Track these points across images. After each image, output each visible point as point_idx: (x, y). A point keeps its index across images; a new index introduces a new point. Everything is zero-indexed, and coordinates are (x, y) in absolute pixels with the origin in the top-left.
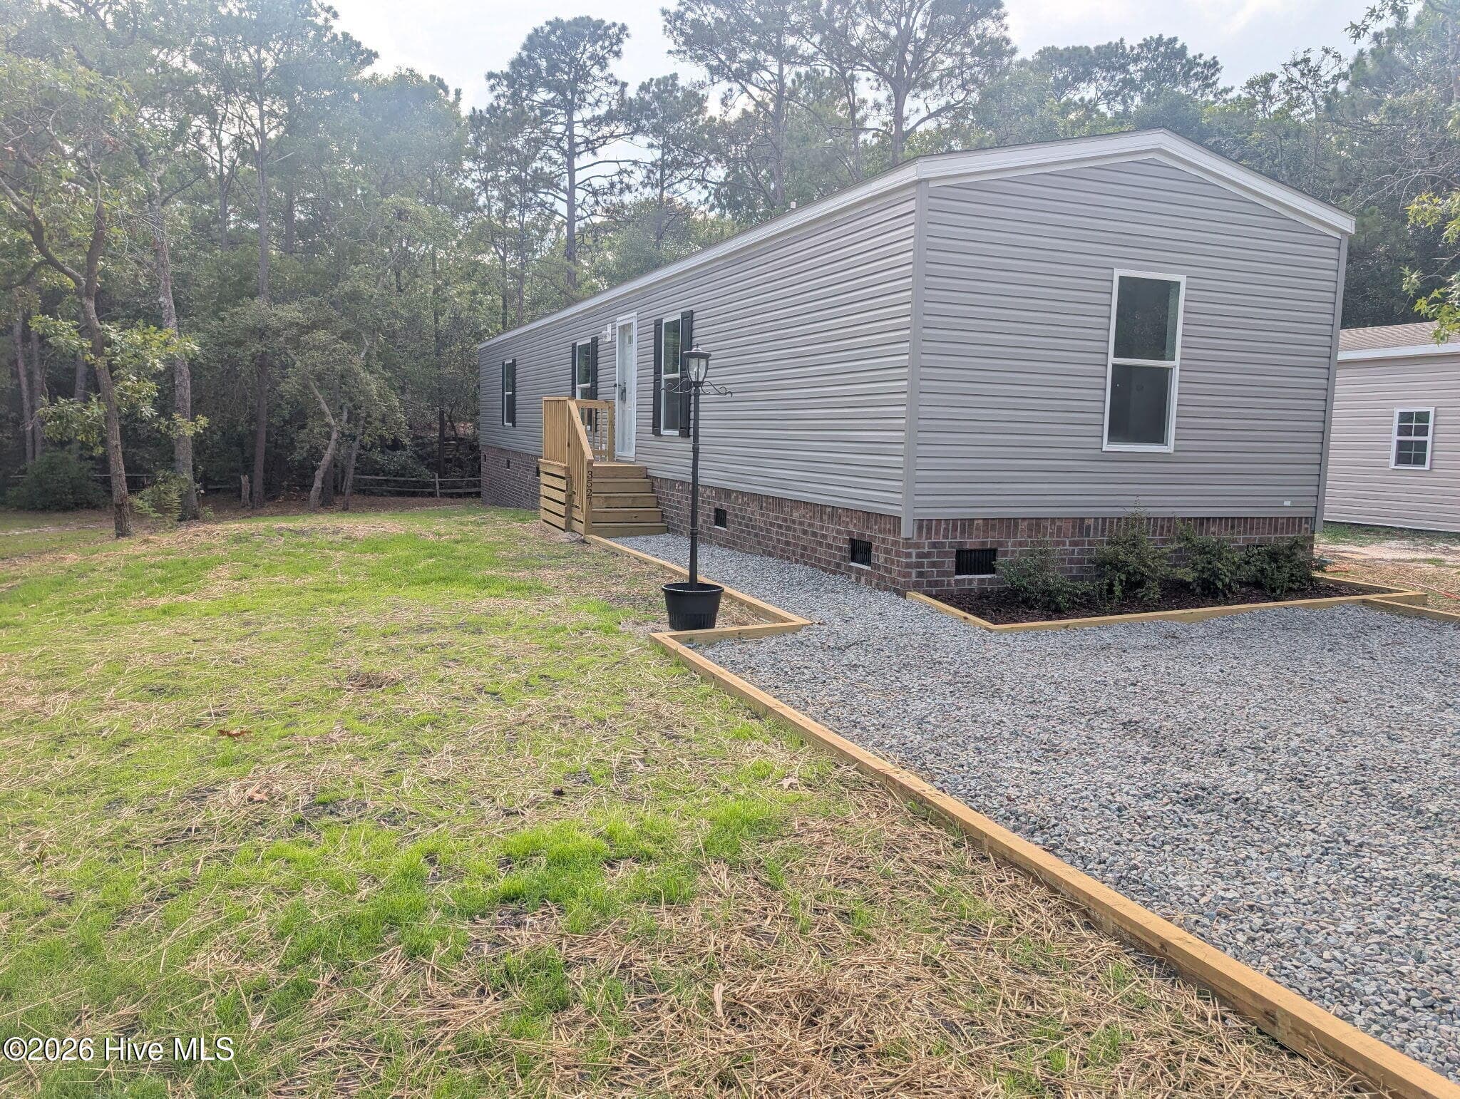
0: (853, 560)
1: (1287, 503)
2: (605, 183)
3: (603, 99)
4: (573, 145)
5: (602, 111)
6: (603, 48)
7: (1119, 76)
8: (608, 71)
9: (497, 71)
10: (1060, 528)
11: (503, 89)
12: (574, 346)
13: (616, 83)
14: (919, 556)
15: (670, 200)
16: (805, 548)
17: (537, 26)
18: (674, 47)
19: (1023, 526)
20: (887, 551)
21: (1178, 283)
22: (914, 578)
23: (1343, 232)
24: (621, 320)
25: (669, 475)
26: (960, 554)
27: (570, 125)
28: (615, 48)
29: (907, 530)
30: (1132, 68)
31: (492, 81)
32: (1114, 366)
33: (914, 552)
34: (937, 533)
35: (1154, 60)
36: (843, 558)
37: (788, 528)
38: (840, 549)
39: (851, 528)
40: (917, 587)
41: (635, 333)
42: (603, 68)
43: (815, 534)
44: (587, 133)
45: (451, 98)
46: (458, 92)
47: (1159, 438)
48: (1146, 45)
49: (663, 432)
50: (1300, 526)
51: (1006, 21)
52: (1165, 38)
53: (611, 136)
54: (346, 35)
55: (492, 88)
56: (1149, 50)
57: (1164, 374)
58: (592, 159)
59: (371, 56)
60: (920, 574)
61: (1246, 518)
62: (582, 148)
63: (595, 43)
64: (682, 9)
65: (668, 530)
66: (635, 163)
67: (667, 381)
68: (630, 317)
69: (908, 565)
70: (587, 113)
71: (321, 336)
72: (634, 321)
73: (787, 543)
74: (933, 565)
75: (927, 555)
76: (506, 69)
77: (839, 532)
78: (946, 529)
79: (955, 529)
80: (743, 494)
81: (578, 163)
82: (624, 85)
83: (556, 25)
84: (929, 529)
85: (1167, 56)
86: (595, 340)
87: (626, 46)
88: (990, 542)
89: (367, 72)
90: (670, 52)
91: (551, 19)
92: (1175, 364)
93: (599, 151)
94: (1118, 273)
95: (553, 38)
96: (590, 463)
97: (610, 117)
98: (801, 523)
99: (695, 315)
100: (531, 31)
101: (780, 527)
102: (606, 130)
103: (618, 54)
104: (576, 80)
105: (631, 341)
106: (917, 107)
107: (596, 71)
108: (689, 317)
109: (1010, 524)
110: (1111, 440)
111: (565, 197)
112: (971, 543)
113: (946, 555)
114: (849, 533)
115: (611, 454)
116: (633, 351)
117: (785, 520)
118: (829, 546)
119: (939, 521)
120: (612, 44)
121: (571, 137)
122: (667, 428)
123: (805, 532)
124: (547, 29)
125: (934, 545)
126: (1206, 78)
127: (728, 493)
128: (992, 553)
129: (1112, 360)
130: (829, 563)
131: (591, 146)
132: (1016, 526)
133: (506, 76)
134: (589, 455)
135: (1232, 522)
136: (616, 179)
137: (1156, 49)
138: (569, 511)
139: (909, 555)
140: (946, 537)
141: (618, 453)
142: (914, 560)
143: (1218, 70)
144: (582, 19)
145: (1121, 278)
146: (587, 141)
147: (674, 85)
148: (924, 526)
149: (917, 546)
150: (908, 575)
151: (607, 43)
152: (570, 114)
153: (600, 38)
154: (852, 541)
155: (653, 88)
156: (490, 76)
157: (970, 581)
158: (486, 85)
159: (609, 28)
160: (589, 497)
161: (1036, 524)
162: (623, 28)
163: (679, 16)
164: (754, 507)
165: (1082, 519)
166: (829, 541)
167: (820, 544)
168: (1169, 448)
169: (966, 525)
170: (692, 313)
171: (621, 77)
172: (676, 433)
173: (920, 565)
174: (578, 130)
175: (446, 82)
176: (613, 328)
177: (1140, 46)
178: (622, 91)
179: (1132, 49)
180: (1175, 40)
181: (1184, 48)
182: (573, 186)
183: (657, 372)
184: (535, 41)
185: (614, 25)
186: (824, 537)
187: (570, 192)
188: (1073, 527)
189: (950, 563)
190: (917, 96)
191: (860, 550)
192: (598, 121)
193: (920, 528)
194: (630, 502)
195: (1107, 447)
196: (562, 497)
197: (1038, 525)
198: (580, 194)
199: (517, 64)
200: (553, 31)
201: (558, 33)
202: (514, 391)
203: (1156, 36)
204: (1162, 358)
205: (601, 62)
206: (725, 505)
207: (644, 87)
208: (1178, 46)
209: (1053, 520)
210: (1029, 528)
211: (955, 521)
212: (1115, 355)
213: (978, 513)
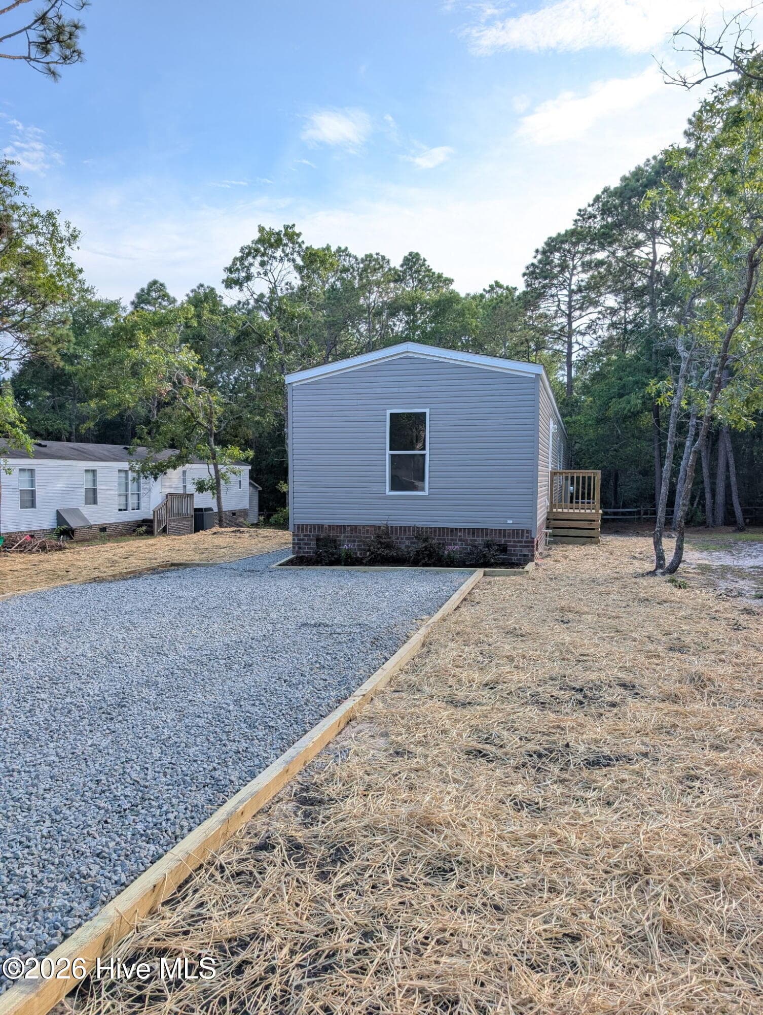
1: (510, 522)
10: (367, 530)
14: (298, 540)
21: (425, 413)
22: (296, 549)
23: (537, 374)
26: (318, 540)
29: (292, 529)
32: (392, 456)
33: (296, 538)
47: (420, 488)
50: (522, 535)
57: (422, 457)
60: (300, 548)
61: (482, 530)
69: (294, 544)
74: (306, 544)
75: (303, 540)
78: (311, 529)
79: (315, 529)
84: (302, 529)
88: (332, 535)
92: (427, 452)
94: (389, 412)
109: (342, 528)
110: (392, 489)
112: (323, 535)
113: (311, 540)
119: (307, 526)
125: (305, 536)
128: (334, 540)
129: (389, 452)
132: (345, 528)
135: (474, 531)
139: (294, 539)
140: (311, 532)
142: (296, 541)
149: (297, 536)
150: (294, 548)
165: (380, 527)
168: (426, 493)
169: (321, 527)
173: (299, 544)
188: (375, 530)
189: (314, 544)
193: (298, 528)
195: (389, 493)
197: (356, 529)
204: (418, 450)
209: (364, 527)
210: (352, 530)
211: (315, 526)
212: (391, 449)
213: (326, 522)
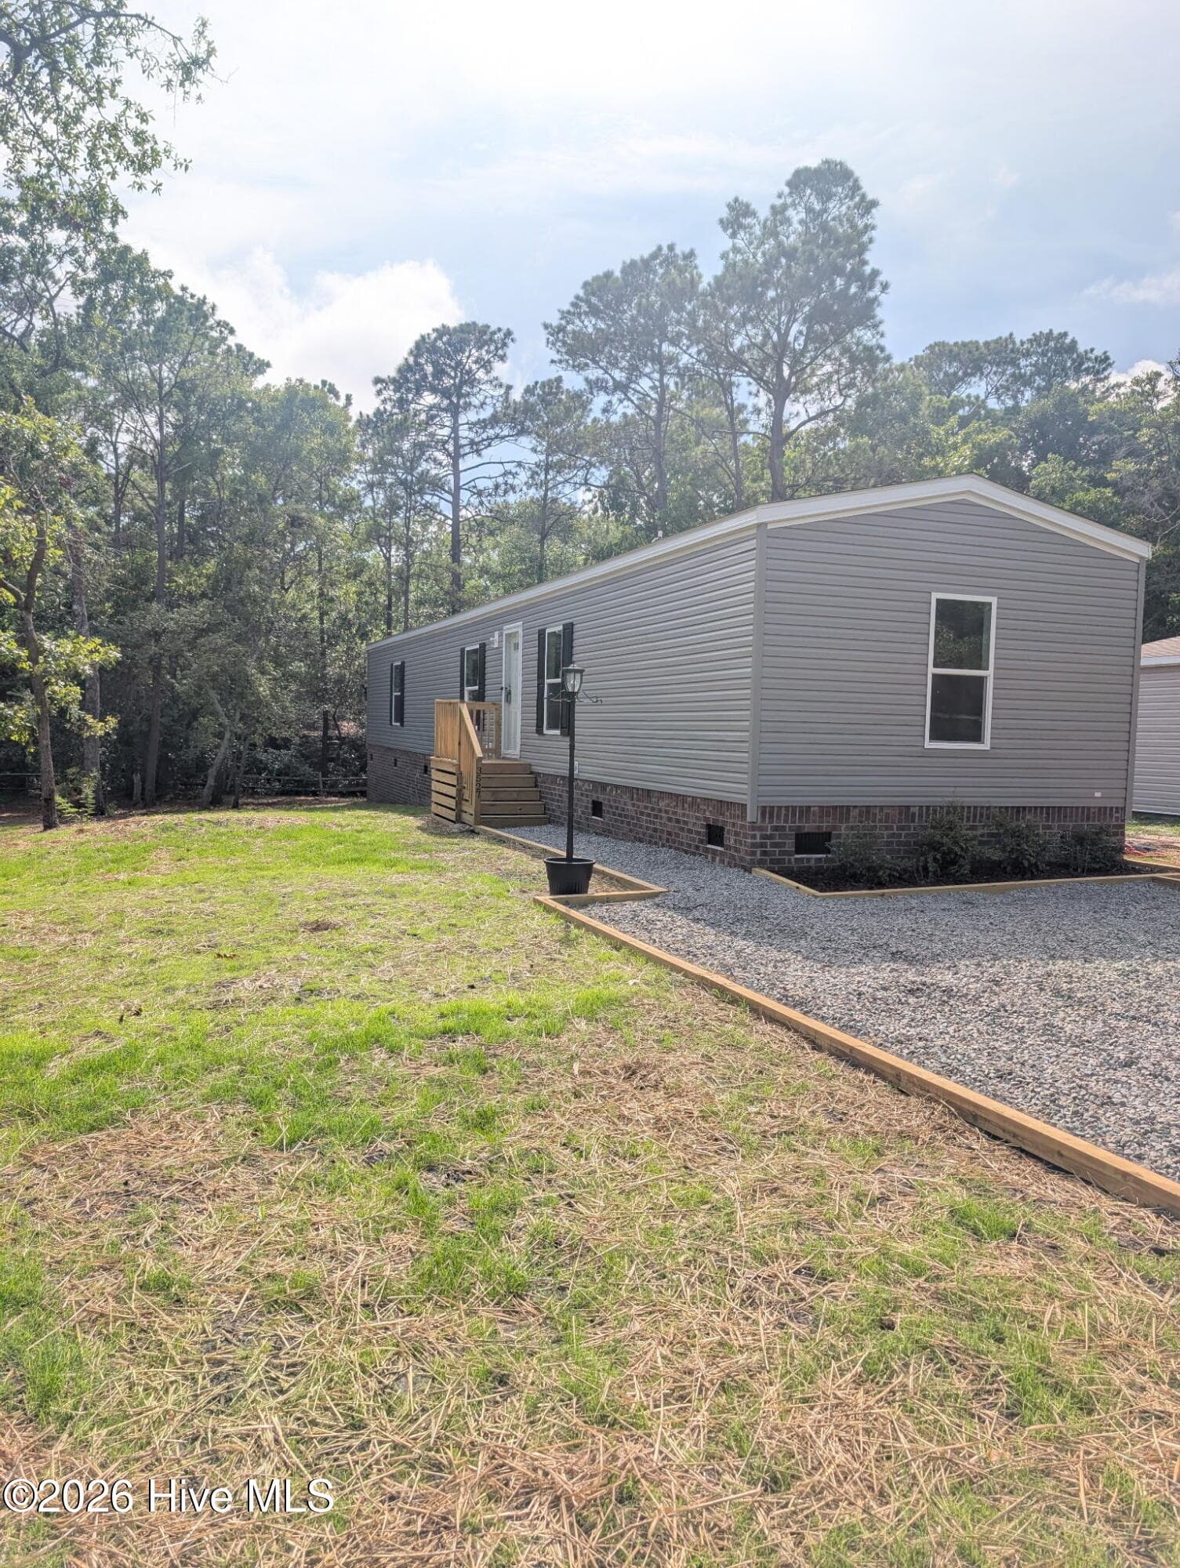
0: (710, 842)
1: (1098, 794)
2: (490, 484)
3: (488, 401)
4: (458, 447)
5: (486, 413)
6: (488, 352)
7: (1010, 370)
8: (494, 374)
9: (384, 376)
10: (887, 815)
11: (389, 393)
12: (463, 650)
13: (501, 386)
14: (762, 837)
15: (554, 500)
16: (669, 833)
17: (424, 332)
18: (557, 357)
19: (854, 813)
20: (737, 834)
21: (990, 604)
22: (758, 856)
23: (1141, 558)
24: (508, 628)
25: (552, 771)
26: (800, 836)
27: (455, 429)
28: (500, 352)
29: (751, 815)
30: (1023, 362)
31: (379, 386)
32: (934, 676)
33: (758, 834)
34: (778, 817)
35: (1044, 354)
36: (701, 841)
37: (656, 817)
38: (698, 833)
39: (708, 814)
40: (761, 864)
41: (520, 641)
42: (488, 372)
43: (678, 821)
44: (472, 435)
45: (342, 403)
46: (348, 398)
47: (977, 737)
48: (1036, 339)
49: (545, 731)
50: (1111, 816)
51: (881, 328)
52: (1055, 333)
53: (497, 437)
54: (240, 347)
55: (379, 393)
56: (1039, 345)
57: (980, 681)
58: (478, 461)
59: (262, 366)
60: (764, 853)
61: (1060, 808)
62: (467, 449)
63: (480, 348)
64: (563, 322)
65: (550, 822)
66: (520, 464)
67: (550, 685)
68: (516, 627)
69: (753, 845)
70: (472, 416)
71: (219, 639)
72: (520, 630)
73: (655, 830)
74: (776, 845)
75: (770, 837)
76: (393, 374)
77: (697, 818)
78: (786, 815)
79: (794, 814)
80: (617, 787)
81: (462, 466)
82: (509, 388)
83: (442, 332)
84: (771, 816)
85: (1057, 351)
86: (483, 646)
87: (511, 350)
88: (824, 826)
89: (260, 382)
90: (553, 361)
91: (438, 325)
92: (989, 674)
93: (484, 452)
94: (935, 596)
95: (439, 344)
96: (480, 759)
97: (494, 420)
98: (667, 812)
99: (576, 628)
100: (418, 337)
101: (649, 815)
102: (491, 432)
103: (503, 358)
104: (463, 383)
105: (516, 646)
106: (799, 412)
107: (481, 374)
108: (569, 629)
109: (843, 811)
110: (933, 737)
111: (450, 498)
112: (809, 826)
113: (787, 836)
114: (706, 819)
115: (497, 752)
116: (518, 656)
117: (653, 809)
118: (690, 832)
119: (780, 808)
120: (497, 349)
121: (456, 439)
122: (550, 727)
123: (670, 819)
124: (434, 336)
125: (776, 828)
126: (1098, 372)
127: (603, 786)
128: (828, 836)
129: (932, 670)
130: (689, 846)
131: (476, 447)
132: (848, 812)
133: (394, 381)
134: (479, 753)
135: (1048, 811)
136: (500, 480)
137: (1046, 344)
138: (458, 804)
139: (754, 837)
140: (786, 821)
141: (503, 750)
142: (758, 840)
143: (1110, 365)
144: (468, 325)
145: (938, 600)
146: (472, 443)
147: (558, 387)
148: (766, 811)
149: (760, 829)
150: (753, 853)
151: (492, 348)
152: (455, 417)
153: (486, 343)
154: (709, 826)
155: (538, 391)
156: (377, 381)
157: (808, 860)
158: (374, 389)
159: (494, 333)
160: (478, 790)
161: (867, 810)
162: (509, 333)
163: (561, 329)
164: (626, 798)
165: (908, 807)
166: (690, 827)
167: (682, 829)
168: (986, 745)
169: (804, 811)
170: (572, 625)
171: (505, 381)
172: (558, 732)
173: (763, 845)
174: (464, 432)
175: (338, 388)
176: (501, 635)
177: (1030, 341)
178: (507, 393)
179: (1022, 343)
180: (1065, 334)
181: (1074, 342)
182: (458, 488)
183: (541, 677)
184: (422, 347)
185: (499, 330)
186: (686, 823)
187: (456, 495)
188: (900, 814)
189: (790, 844)
190: (796, 400)
191: (715, 834)
192: (484, 424)
193: (764, 814)
194: (515, 796)
195: (929, 744)
196: (453, 791)
197: (868, 812)
198: (465, 496)
199: (405, 370)
200: (440, 337)
201: (445, 339)
202: (402, 691)
203: (1046, 331)
204: (979, 668)
205: (486, 366)
206: (601, 797)
207: (529, 391)
208: (1068, 341)
209: (882, 807)
210: (860, 815)
211: (794, 808)
212: (935, 666)
213: (814, 801)
